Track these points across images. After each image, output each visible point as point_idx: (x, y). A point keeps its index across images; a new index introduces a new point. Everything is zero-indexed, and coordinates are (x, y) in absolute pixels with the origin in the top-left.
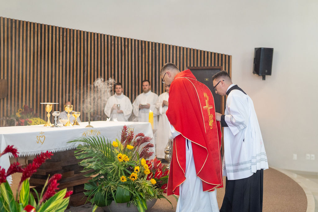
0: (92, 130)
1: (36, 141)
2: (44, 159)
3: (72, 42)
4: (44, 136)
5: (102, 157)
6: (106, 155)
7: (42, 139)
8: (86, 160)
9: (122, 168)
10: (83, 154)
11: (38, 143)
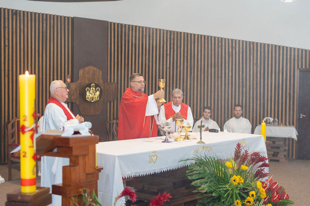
0: (204, 146)
1: (148, 161)
2: (161, 200)
3: (179, 44)
4: (156, 155)
5: (215, 177)
6: (218, 175)
7: (154, 158)
8: (199, 180)
9: (237, 192)
10: (195, 174)
11: (150, 162)
